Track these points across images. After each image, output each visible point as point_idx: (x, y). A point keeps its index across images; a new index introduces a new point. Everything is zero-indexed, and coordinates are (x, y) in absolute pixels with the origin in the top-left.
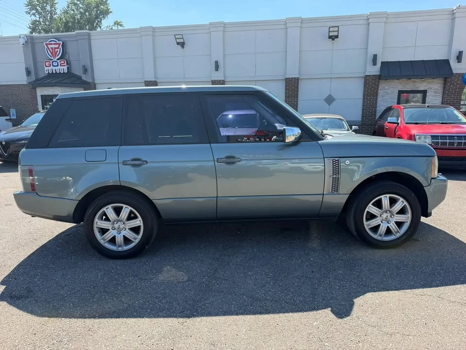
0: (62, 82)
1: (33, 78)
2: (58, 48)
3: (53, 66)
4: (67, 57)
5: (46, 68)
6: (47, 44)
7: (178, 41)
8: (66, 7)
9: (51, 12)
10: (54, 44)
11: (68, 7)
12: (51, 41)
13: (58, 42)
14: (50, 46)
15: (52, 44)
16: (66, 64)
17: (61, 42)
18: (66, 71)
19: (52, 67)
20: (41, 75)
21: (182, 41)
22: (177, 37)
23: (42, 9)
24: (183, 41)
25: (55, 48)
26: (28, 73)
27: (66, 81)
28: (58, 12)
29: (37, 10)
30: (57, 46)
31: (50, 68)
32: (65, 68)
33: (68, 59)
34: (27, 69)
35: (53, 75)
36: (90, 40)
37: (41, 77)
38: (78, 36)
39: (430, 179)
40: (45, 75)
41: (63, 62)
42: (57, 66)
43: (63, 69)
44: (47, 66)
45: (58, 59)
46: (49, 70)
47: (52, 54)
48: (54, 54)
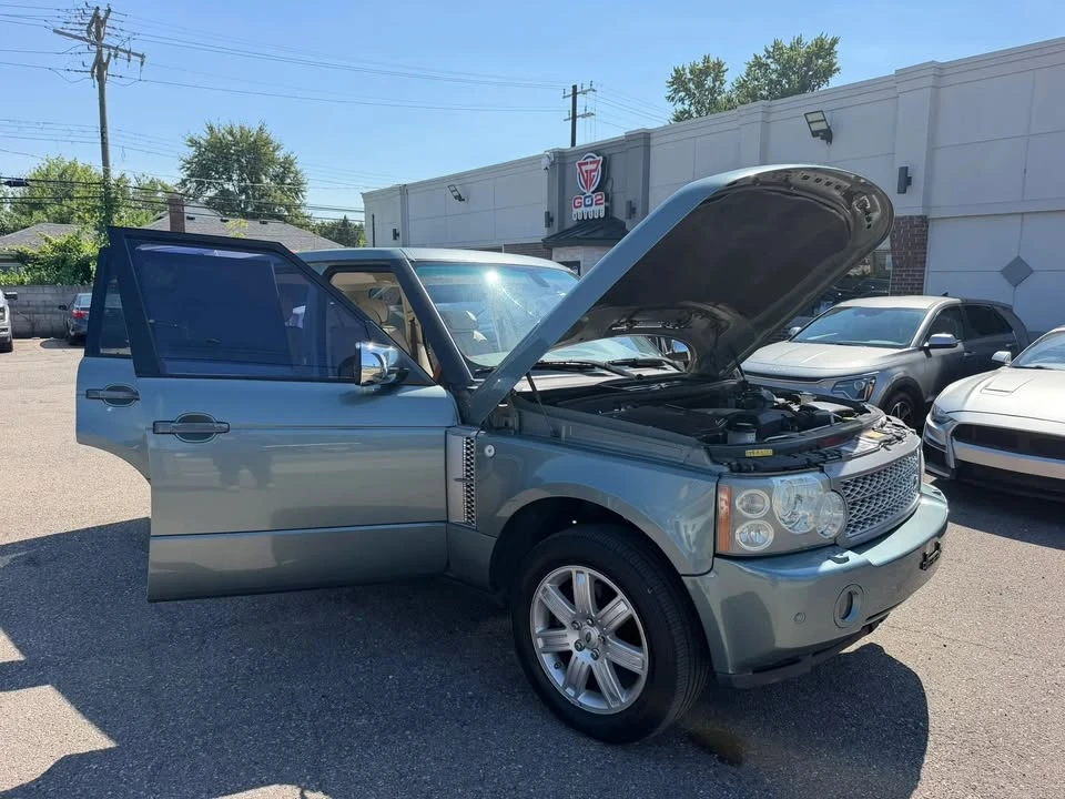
0: (591, 236)
1: (556, 230)
2: (594, 170)
3: (586, 206)
4: (609, 187)
5: (575, 211)
6: (580, 165)
7: (815, 127)
8: (744, 74)
9: (712, 91)
10: (591, 163)
11: (748, 75)
12: (587, 158)
13: (598, 158)
14: (584, 168)
15: (586, 164)
16: (603, 201)
17: (601, 158)
18: (602, 215)
19: (583, 208)
20: (569, 225)
21: (822, 126)
22: (811, 118)
23: (697, 88)
24: (825, 127)
25: (592, 171)
26: (549, 220)
27: (597, 235)
28: (727, 87)
29: (687, 90)
30: (593, 167)
31: (579, 210)
32: (602, 208)
33: (609, 191)
34: (548, 214)
35: (585, 223)
36: (647, 147)
37: (567, 227)
38: (628, 141)
39: (712, 555)
40: (572, 225)
41: (600, 196)
42: (591, 205)
43: (598, 210)
44: (576, 207)
45: (593, 192)
46: (578, 213)
47: (586, 183)
48: (588, 182)
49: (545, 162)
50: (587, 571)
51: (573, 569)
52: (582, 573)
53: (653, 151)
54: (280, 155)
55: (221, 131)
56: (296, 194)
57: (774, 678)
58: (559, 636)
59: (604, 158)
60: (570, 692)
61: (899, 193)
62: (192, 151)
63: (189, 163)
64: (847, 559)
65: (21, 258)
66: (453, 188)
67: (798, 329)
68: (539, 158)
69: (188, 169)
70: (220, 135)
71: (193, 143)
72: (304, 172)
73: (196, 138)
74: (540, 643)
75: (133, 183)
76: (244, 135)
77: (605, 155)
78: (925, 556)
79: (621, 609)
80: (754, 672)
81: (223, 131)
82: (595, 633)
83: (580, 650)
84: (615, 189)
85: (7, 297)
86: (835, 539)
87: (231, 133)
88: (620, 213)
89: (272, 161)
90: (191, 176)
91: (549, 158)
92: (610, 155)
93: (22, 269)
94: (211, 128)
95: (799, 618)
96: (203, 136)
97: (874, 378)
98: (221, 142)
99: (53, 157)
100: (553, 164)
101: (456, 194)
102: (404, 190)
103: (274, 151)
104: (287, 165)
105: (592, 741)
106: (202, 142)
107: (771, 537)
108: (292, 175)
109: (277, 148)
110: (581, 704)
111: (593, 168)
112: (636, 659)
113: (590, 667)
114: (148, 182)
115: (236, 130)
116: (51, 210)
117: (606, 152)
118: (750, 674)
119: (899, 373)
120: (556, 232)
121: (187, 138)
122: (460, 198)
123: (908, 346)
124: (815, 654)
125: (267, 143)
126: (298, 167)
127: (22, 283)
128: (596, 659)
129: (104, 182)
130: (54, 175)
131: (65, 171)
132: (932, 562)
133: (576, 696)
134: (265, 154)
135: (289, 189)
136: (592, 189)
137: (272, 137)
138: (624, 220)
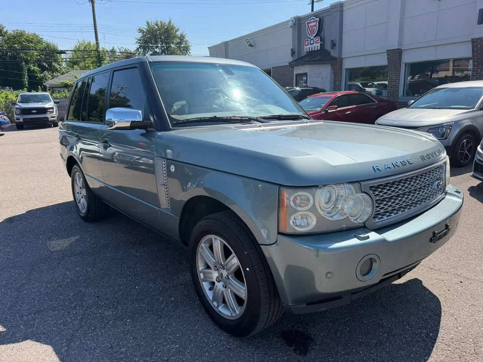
0: (312, 60)
2: (315, 26)
3: (311, 44)
4: (322, 34)
5: (305, 47)
6: (308, 23)
10: (314, 22)
12: (311, 19)
13: (317, 19)
14: (310, 25)
15: (311, 22)
16: (319, 41)
17: (318, 19)
18: (319, 48)
19: (309, 45)
20: (303, 55)
25: (314, 26)
26: (293, 53)
27: (317, 58)
30: (315, 23)
31: (308, 47)
32: (319, 44)
33: (322, 36)
34: (292, 50)
35: (311, 53)
36: (342, 12)
37: (302, 56)
38: (331, 9)
39: (277, 233)
40: (304, 55)
41: (318, 39)
42: (313, 44)
43: (317, 46)
44: (306, 45)
45: (314, 37)
46: (307, 48)
47: (311, 32)
48: (312, 32)
49: (291, 24)
50: (219, 238)
51: (213, 237)
52: (216, 239)
53: (345, 13)
54: (178, 33)
55: (152, 24)
56: (187, 52)
57: (323, 308)
58: (210, 273)
59: (320, 19)
60: (215, 304)
61: (478, 24)
62: (140, 35)
63: (139, 40)
64: (368, 237)
65: (66, 86)
66: (248, 41)
67: (413, 101)
68: (288, 22)
69: (139, 43)
70: (152, 26)
71: (141, 31)
72: (189, 41)
73: (142, 28)
74: (202, 276)
75: (118, 51)
76: (163, 25)
77: (321, 18)
78: (434, 233)
79: (234, 261)
80: (308, 304)
81: (153, 24)
82: (225, 273)
83: (219, 282)
84: (325, 35)
85: (55, 103)
86: (364, 223)
87: (157, 25)
88: (328, 47)
89: (175, 37)
90: (140, 47)
91: (293, 22)
92: (322, 17)
93: (66, 91)
94: (148, 23)
95: (329, 275)
96: (145, 27)
97: (451, 126)
98: (153, 29)
99: (81, 41)
100: (294, 24)
101: (249, 43)
102: (226, 43)
103: (176, 32)
104: (182, 38)
105: (224, 333)
106: (144, 30)
107: (314, 223)
108: (184, 43)
109: (177, 30)
110: (220, 312)
111: (314, 25)
112: (242, 291)
113: (222, 291)
114: (124, 50)
115: (159, 23)
116: (81, 64)
117: (321, 16)
118: (305, 305)
119: (467, 123)
120: (296, 58)
121: (138, 29)
122: (251, 45)
123: (474, 108)
124: (353, 294)
125: (173, 28)
126: (187, 38)
127: (66, 97)
128: (225, 287)
129: (97, 50)
130: (82, 48)
131: (86, 47)
132: (440, 238)
133: (218, 306)
134: (172, 34)
135: (183, 50)
136: (314, 35)
137: (174, 25)
138: (329, 50)
